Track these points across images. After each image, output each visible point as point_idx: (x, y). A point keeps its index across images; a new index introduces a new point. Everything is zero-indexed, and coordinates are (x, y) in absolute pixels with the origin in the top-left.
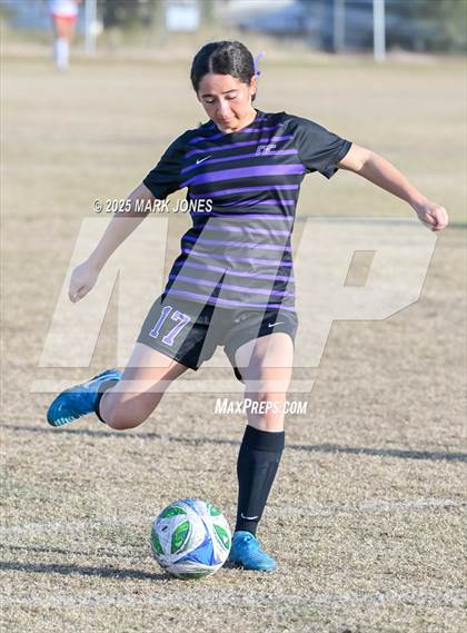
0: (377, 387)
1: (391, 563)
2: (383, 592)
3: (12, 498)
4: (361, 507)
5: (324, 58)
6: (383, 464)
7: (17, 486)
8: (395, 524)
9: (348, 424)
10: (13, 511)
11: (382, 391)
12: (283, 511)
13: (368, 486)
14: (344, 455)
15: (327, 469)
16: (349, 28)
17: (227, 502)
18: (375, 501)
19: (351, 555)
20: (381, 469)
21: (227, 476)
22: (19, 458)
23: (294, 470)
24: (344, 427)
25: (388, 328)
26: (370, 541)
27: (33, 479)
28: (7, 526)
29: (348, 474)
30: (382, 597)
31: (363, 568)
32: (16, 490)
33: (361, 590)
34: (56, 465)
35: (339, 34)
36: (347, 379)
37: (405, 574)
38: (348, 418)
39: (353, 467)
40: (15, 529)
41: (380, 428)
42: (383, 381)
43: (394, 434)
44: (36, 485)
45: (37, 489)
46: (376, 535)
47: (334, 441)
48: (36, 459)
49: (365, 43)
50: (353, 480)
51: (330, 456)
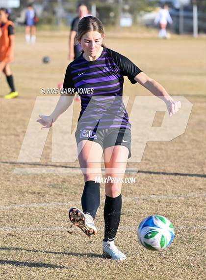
0: (194, 153)
1: (198, 215)
2: (195, 226)
3: (64, 192)
4: (188, 195)
5: (176, 36)
6: (196, 180)
7: (66, 188)
8: (199, 202)
9: (183, 166)
10: (65, 197)
11: (195, 154)
12: (160, 197)
13: (190, 188)
14: (182, 177)
15: (176, 182)
16: (185, 26)
17: (140, 194)
18: (192, 194)
19: (184, 213)
20: (195, 182)
21: (140, 185)
22: (67, 178)
23: (164, 182)
24: (182, 167)
25: (198, 132)
26: (190, 208)
27: (72, 186)
28: (62, 202)
29: (183, 184)
30: (195, 228)
31: (188, 217)
32: (65, 190)
33: (187, 225)
34: (80, 181)
35: (181, 27)
36: (183, 150)
37: (203, 219)
38: (183, 164)
39: (185, 181)
40: (65, 204)
41: (194, 168)
42: (196, 151)
43: (200, 170)
44: (73, 188)
45: (73, 189)
46: (193, 205)
47: (178, 172)
48: (73, 179)
49: (190, 31)
50: (185, 186)
51: (177, 177)
